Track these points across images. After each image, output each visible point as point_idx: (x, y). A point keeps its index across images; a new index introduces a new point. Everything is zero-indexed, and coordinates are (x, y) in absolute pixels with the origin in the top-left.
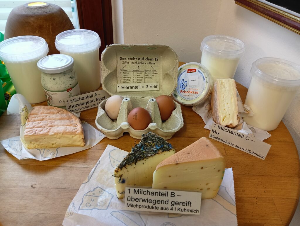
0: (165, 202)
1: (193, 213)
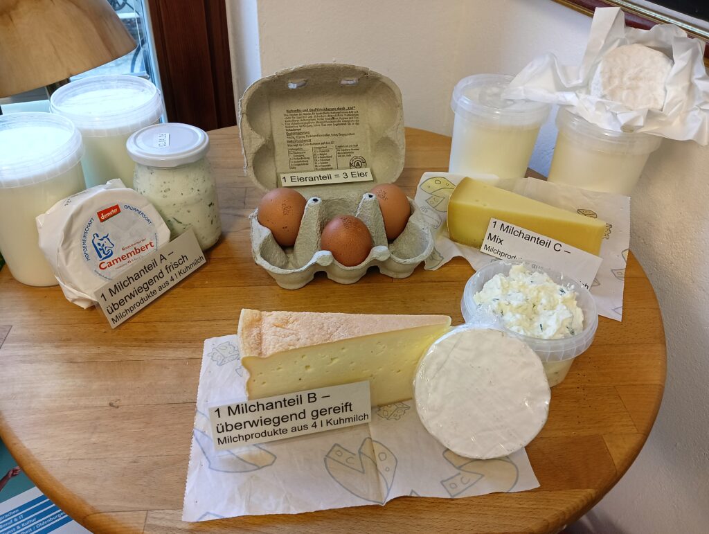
0: (297, 416)
1: (358, 422)
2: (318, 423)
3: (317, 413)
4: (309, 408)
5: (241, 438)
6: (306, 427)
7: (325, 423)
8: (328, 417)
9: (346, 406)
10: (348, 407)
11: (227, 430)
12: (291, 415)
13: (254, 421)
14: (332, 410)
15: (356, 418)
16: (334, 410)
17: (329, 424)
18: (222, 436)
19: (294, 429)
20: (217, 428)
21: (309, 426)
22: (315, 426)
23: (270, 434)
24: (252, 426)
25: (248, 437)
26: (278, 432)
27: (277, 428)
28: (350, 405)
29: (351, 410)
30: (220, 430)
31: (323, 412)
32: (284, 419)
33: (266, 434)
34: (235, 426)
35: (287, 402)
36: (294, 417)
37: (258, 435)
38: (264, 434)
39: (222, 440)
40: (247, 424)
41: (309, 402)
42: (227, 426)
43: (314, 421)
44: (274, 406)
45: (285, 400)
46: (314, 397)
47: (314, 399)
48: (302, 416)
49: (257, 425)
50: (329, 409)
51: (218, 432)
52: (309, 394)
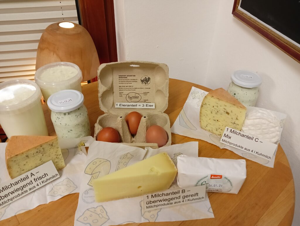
1: (200, 200)
2: (185, 200)
3: (184, 197)
4: (182, 195)
5: (155, 206)
6: (180, 202)
7: (187, 200)
8: (189, 198)
9: (196, 194)
10: (197, 195)
11: (150, 203)
12: (175, 198)
13: (161, 200)
14: (190, 196)
15: (200, 198)
16: (191, 196)
17: (189, 201)
18: (148, 206)
19: (175, 203)
20: (147, 203)
21: (181, 202)
22: (183, 201)
23: (166, 204)
24: (159, 202)
25: (158, 206)
26: (169, 204)
27: (169, 203)
28: (198, 194)
29: (198, 196)
30: (148, 203)
31: (187, 196)
32: (172, 199)
33: (164, 204)
34: (153, 202)
35: (174, 193)
36: (176, 198)
37: (161, 205)
38: (164, 205)
39: (148, 207)
40: (158, 201)
41: (182, 193)
42: (150, 202)
43: (183, 200)
44: (169, 194)
45: (173, 192)
46: (184, 191)
47: (184, 192)
48: (179, 198)
49: (161, 201)
50: (189, 195)
51: (147, 204)
52: (182, 190)
